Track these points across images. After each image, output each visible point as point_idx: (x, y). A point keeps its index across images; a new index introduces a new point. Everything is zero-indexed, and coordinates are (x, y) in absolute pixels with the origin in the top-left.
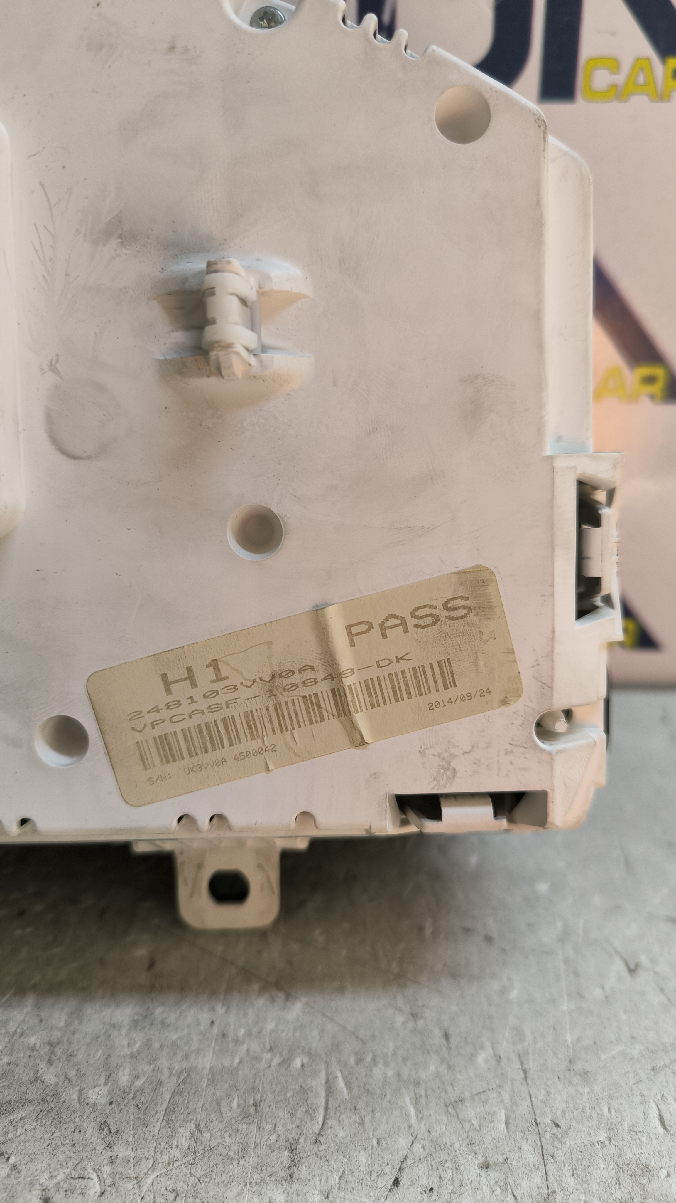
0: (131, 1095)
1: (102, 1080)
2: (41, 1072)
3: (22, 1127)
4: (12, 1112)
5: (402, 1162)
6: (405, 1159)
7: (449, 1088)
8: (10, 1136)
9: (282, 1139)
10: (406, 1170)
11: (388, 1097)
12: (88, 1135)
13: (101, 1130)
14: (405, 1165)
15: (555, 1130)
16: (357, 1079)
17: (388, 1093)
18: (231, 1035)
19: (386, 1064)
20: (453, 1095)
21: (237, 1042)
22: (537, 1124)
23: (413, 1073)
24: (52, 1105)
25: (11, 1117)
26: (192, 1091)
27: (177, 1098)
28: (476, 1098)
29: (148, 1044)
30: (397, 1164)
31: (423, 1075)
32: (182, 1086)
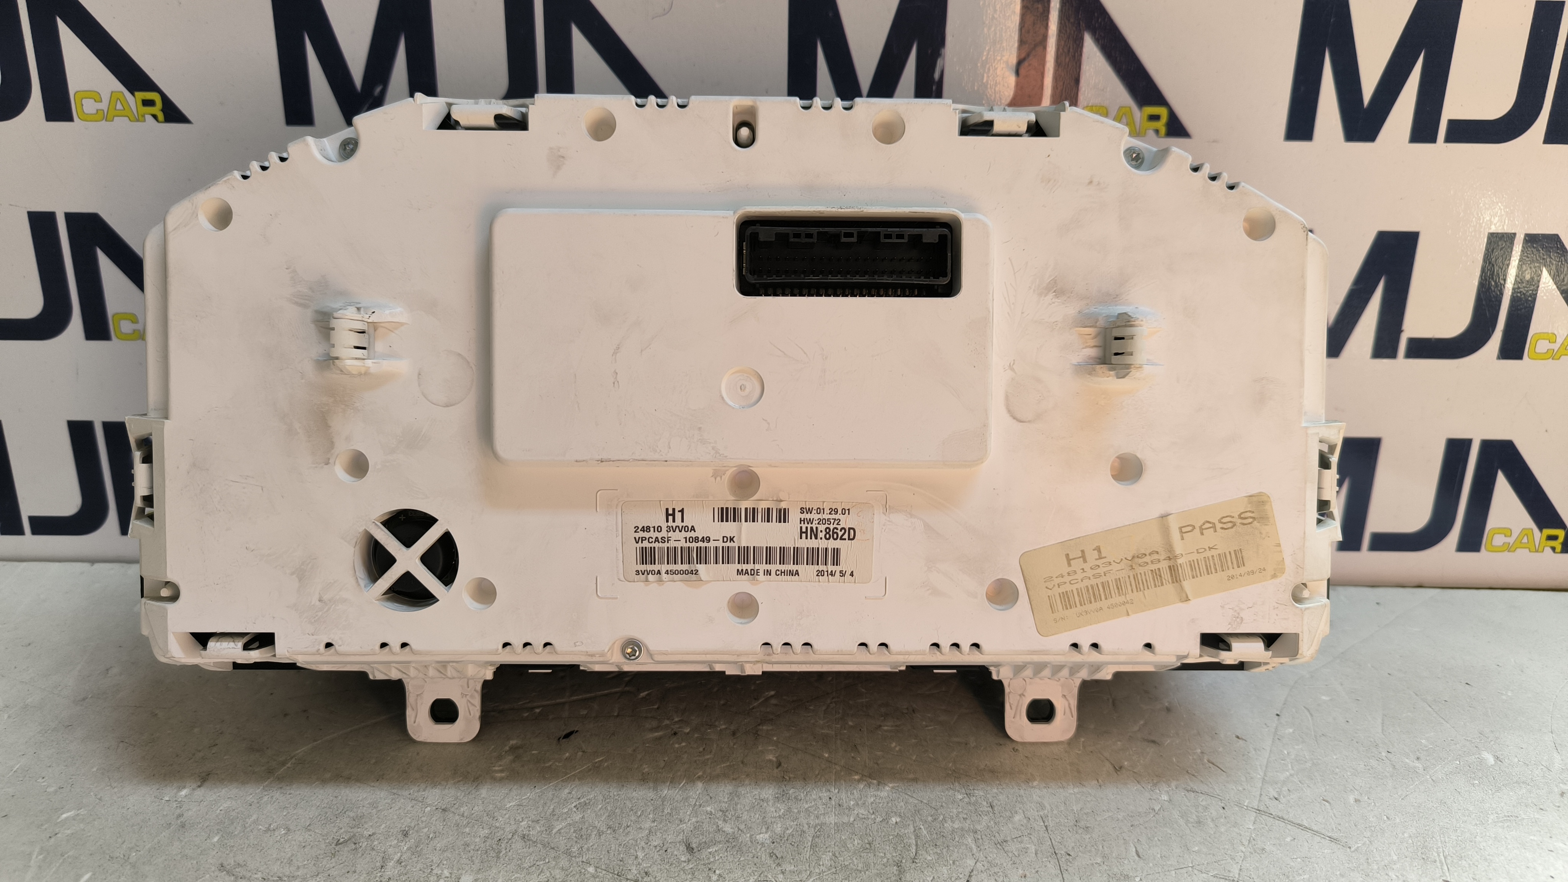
0: (786, 838)
1: (764, 830)
2: (720, 826)
3: (718, 855)
4: (709, 848)
5: (970, 873)
6: (972, 871)
7: (997, 835)
8: (712, 860)
9: (891, 860)
10: (974, 876)
11: (957, 839)
12: (763, 859)
13: (771, 856)
14: (972, 874)
15: (1068, 857)
16: (934, 829)
17: (956, 836)
18: (845, 805)
19: (953, 822)
20: (999, 838)
21: (849, 809)
22: (1056, 854)
23: (972, 826)
24: (734, 844)
25: (710, 850)
26: (826, 836)
27: (817, 840)
28: (1015, 840)
29: (789, 810)
30: (967, 874)
31: (978, 827)
32: (818, 833)
